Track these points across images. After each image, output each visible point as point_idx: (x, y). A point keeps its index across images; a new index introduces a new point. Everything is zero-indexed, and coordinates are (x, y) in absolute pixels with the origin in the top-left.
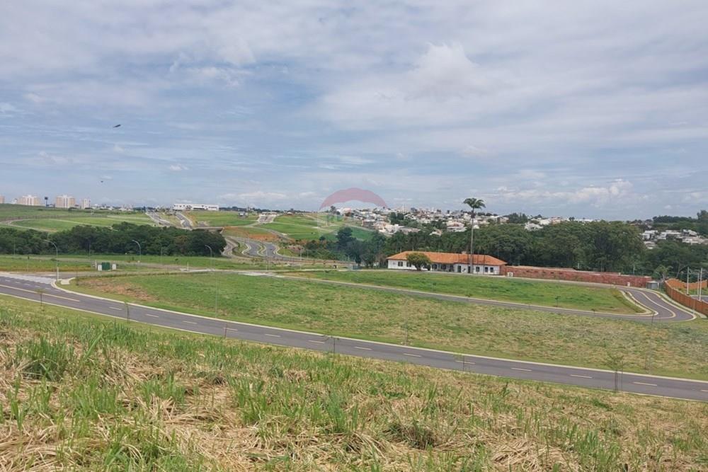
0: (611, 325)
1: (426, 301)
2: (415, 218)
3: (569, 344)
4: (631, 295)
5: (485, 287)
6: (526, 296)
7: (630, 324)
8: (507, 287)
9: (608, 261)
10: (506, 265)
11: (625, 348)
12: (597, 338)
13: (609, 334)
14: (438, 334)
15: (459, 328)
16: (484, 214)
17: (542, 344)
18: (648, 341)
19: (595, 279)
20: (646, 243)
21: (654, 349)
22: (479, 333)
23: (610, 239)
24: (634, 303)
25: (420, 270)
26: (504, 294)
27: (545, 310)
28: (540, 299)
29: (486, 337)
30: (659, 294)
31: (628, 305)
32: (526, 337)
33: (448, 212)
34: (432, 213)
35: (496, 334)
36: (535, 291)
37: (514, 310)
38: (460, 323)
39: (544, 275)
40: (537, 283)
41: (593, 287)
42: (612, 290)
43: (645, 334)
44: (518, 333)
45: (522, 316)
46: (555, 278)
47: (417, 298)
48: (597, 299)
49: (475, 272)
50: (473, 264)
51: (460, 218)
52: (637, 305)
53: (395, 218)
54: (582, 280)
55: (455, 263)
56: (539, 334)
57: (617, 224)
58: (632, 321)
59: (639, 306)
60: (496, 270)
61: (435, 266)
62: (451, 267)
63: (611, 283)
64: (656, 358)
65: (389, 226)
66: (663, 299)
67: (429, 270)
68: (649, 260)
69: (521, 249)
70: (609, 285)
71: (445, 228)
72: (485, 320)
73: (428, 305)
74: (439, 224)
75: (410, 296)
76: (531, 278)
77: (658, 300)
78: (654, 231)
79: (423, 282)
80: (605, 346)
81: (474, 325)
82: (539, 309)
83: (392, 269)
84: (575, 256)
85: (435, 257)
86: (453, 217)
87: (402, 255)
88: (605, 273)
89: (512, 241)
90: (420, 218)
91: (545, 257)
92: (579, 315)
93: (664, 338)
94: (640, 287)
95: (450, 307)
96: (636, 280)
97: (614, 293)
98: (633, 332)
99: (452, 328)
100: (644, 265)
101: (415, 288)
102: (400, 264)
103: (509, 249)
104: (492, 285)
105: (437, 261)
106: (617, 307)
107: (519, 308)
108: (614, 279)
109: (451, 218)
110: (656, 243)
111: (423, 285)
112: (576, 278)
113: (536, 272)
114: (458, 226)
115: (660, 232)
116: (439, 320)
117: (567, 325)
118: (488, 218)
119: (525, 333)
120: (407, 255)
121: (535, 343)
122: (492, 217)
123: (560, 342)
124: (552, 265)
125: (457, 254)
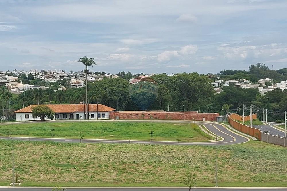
0: (191, 151)
1: (43, 145)
2: (43, 78)
3: (157, 169)
4: (205, 127)
5: (97, 129)
6: (128, 133)
7: (204, 149)
8: (114, 127)
9: (189, 104)
10: (115, 111)
11: (199, 167)
12: (180, 161)
13: (188, 158)
14: (48, 172)
15: (69, 164)
16: (100, 73)
17: (136, 170)
18: (217, 160)
19: (180, 118)
20: (215, 89)
21: (221, 166)
22: (85, 167)
23: (190, 87)
24: (207, 133)
25: (44, 120)
26: (111, 133)
27: (141, 143)
28: (139, 135)
29: (90, 170)
30: (225, 125)
31: (203, 135)
32: (124, 166)
33: (72, 72)
34: (58, 73)
35: (99, 166)
36: (135, 129)
37: (117, 145)
38: (70, 160)
39: (143, 117)
40: (137, 123)
41: (179, 123)
42: (192, 124)
43: (215, 155)
44: (118, 164)
45: (123, 150)
46: (151, 119)
47: (36, 143)
48: (181, 132)
49: (90, 118)
50: (88, 112)
51: (81, 76)
52: (209, 134)
53: (26, 78)
54: (171, 118)
55: (74, 112)
56: (134, 162)
57: (195, 75)
58: (205, 147)
59: (211, 135)
60: (107, 115)
61: (57, 116)
62: (71, 116)
63: (191, 120)
64: (222, 172)
65: (21, 86)
66: (227, 129)
67: (52, 119)
68: (218, 101)
69: (126, 97)
70: (190, 121)
71: (68, 85)
72: (92, 156)
73: (45, 148)
74: (64, 82)
75: (30, 142)
76: (133, 119)
77: (224, 130)
78: (221, 81)
79: (44, 130)
80: (185, 167)
81: (82, 161)
82: (137, 142)
83: (18, 121)
84: (165, 100)
85: (56, 108)
86: (76, 76)
87: (28, 109)
88: (187, 113)
89: (119, 91)
90: (48, 78)
91: (143, 102)
92: (167, 145)
93: (227, 157)
94: (212, 121)
95: (64, 148)
96: (209, 116)
97: (194, 127)
98: (206, 155)
99: (62, 166)
100: (215, 105)
101: (34, 135)
102: (27, 116)
103: (117, 98)
104: (103, 127)
105: (60, 111)
106: (195, 137)
107: (121, 143)
108: (194, 117)
109: (74, 77)
110: (222, 89)
111: (44, 132)
112: (166, 117)
113: (137, 115)
114: (79, 83)
115: (225, 81)
116: (52, 160)
117: (158, 153)
118: (103, 76)
119: (123, 163)
120: (32, 108)
121: (130, 170)
122: (106, 75)
123: (151, 168)
124: (149, 109)
125: (75, 105)
